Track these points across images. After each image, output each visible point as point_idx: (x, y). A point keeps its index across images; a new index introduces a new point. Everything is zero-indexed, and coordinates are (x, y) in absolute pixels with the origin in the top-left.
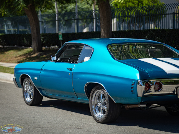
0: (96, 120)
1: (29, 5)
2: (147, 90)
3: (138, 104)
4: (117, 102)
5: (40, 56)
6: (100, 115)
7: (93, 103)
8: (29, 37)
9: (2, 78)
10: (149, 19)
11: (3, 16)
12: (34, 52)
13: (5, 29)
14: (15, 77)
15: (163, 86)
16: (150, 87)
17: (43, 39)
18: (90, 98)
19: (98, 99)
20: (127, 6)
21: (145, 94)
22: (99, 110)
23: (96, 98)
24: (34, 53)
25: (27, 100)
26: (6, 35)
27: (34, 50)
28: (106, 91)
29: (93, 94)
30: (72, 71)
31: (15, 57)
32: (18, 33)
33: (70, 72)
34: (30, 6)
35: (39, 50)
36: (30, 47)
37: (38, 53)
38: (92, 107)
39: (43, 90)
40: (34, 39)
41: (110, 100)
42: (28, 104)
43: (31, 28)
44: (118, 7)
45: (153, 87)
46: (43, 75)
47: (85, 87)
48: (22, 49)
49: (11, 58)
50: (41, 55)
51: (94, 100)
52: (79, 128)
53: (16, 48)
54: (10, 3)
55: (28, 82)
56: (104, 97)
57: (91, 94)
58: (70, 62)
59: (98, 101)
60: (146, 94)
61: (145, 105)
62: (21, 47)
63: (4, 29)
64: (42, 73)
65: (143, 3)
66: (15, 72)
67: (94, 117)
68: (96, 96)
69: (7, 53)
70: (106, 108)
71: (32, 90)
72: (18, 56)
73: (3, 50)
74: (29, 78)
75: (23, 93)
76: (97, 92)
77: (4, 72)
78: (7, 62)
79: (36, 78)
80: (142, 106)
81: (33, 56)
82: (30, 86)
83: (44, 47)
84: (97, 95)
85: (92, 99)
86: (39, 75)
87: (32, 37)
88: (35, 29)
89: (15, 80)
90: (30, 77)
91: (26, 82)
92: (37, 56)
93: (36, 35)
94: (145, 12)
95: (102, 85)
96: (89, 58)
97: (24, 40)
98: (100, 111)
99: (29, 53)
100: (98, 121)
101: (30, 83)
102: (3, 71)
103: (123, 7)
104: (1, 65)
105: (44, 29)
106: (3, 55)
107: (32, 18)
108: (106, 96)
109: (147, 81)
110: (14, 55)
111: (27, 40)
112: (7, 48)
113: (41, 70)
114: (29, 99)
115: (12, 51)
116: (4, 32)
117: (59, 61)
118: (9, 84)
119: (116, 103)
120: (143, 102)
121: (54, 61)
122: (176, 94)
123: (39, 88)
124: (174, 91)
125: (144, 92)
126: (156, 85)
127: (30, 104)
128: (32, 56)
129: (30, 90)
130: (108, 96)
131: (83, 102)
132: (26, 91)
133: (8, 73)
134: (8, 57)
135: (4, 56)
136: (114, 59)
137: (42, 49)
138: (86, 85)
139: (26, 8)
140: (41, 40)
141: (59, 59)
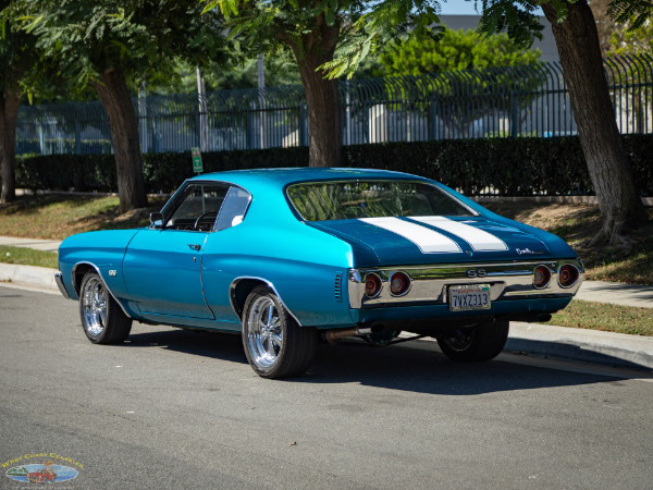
0: (257, 371)
1: (107, 71)
2: (373, 291)
3: (352, 328)
4: (305, 325)
5: (140, 219)
6: (267, 358)
7: (250, 329)
8: (108, 163)
9: (30, 280)
10: (491, 102)
11: (31, 102)
12: (124, 208)
13: (38, 137)
14: (59, 273)
15: (412, 283)
16: (379, 286)
17: (151, 170)
18: (244, 316)
19: (263, 320)
20: (424, 64)
21: (365, 303)
22: (265, 345)
23: (259, 316)
24: (124, 212)
25: (90, 329)
26: (43, 157)
27: (123, 202)
28: (279, 298)
29: (250, 306)
30: (201, 252)
31: (69, 224)
32: (79, 152)
33: (194, 255)
34: (112, 73)
35: (139, 200)
36: (114, 194)
37: (135, 211)
38: (248, 340)
39: (130, 303)
40: (121, 169)
41: (289, 319)
42: (93, 341)
43: (114, 136)
44: (395, 66)
45: (386, 285)
46: (131, 265)
47: (232, 289)
48: (90, 199)
49: (57, 226)
50: (142, 215)
51: (254, 321)
52: (212, 390)
53: (71, 195)
54: (52, 66)
55: (94, 284)
56: (275, 313)
57: (246, 306)
58: (197, 230)
59: (262, 324)
60: (369, 302)
61: (368, 330)
62: (86, 194)
63: (35, 139)
64: (129, 258)
65: (473, 51)
66: (61, 259)
67: (253, 364)
68: (257, 312)
69: (44, 211)
70: (280, 340)
71: (105, 305)
72: (76, 219)
73: (32, 203)
74: (96, 272)
75: (82, 314)
76: (261, 302)
77: (35, 264)
78: (44, 238)
79: (112, 272)
80: (362, 331)
81: (121, 218)
82: (100, 293)
83: (155, 193)
84: (260, 310)
85: (247, 321)
86: (119, 265)
87: (117, 163)
88: (126, 139)
89: (61, 279)
90: (97, 269)
91: (88, 282)
92: (131, 218)
93: (128, 158)
94: (478, 80)
95: (271, 284)
96: (242, 217)
97: (94, 171)
98: (266, 348)
99: (109, 211)
100: (262, 374)
101: (100, 287)
102: (32, 261)
103: (411, 67)
104: (28, 246)
105: (154, 139)
106: (33, 217)
107: (117, 107)
108: (280, 311)
109: (371, 271)
110: (67, 217)
111: (103, 173)
112: (45, 195)
113: (126, 250)
114: (96, 328)
115: (59, 205)
116: (35, 147)
117: (171, 227)
118: (47, 295)
119: (304, 327)
120: (363, 321)
121: (157, 227)
122: (445, 301)
123: (120, 299)
124: (441, 296)
125: (365, 299)
126: (396, 280)
127: (98, 340)
128: (116, 219)
129: (98, 305)
130: (284, 309)
131: (227, 328)
132: (89, 307)
133: (48, 266)
134: (47, 222)
135: (35, 221)
136: (299, 219)
137: (146, 198)
138: (234, 286)
139: (98, 81)
140: (146, 172)
141: (170, 223)
